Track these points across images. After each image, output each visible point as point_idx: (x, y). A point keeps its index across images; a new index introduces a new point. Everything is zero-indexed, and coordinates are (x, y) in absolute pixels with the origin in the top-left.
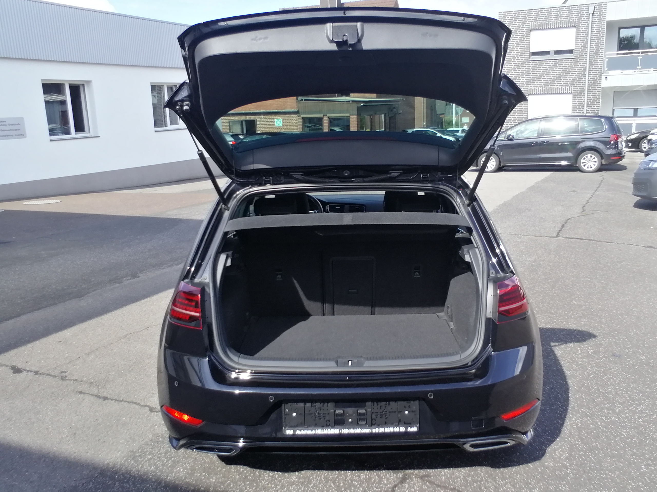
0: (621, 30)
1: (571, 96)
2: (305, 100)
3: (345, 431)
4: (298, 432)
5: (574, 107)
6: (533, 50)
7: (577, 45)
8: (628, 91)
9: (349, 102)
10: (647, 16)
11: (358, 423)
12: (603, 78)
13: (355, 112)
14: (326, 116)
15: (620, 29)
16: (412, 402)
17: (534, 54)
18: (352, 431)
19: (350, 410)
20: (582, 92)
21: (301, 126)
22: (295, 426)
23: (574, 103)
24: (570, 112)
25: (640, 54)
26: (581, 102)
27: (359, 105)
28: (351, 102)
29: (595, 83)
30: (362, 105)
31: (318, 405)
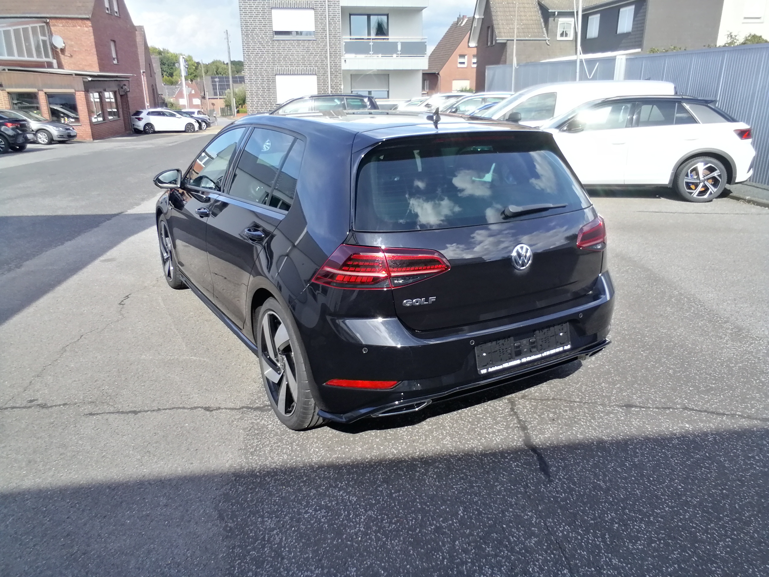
0: (352, 16)
1: (315, 77)
2: (9, 70)
3: (524, 360)
4: (490, 370)
5: (319, 88)
6: (276, 29)
7: (316, 27)
8: (361, 75)
9: (71, 75)
10: (374, 5)
11: (531, 351)
12: (343, 61)
13: (82, 87)
14: (42, 91)
15: (350, 15)
16: (564, 325)
17: (278, 33)
18: (529, 359)
19: (525, 341)
20: (325, 73)
21: (7, 102)
22: (485, 366)
23: (318, 84)
24: (315, 93)
25: (371, 41)
26: (325, 82)
27: (85, 80)
28: (74, 76)
29: (336, 66)
30: (90, 79)
31: (501, 342)
